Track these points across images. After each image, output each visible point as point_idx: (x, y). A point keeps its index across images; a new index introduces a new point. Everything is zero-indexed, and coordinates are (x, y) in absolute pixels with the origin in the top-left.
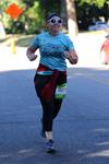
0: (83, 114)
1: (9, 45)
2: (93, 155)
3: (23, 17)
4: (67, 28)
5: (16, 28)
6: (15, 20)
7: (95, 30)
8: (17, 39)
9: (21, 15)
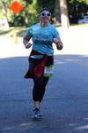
0: (73, 93)
1: (12, 36)
2: (82, 128)
3: (24, 13)
4: (60, 22)
5: (17, 22)
6: (17, 15)
7: (83, 23)
8: (18, 31)
9: (21, 11)
